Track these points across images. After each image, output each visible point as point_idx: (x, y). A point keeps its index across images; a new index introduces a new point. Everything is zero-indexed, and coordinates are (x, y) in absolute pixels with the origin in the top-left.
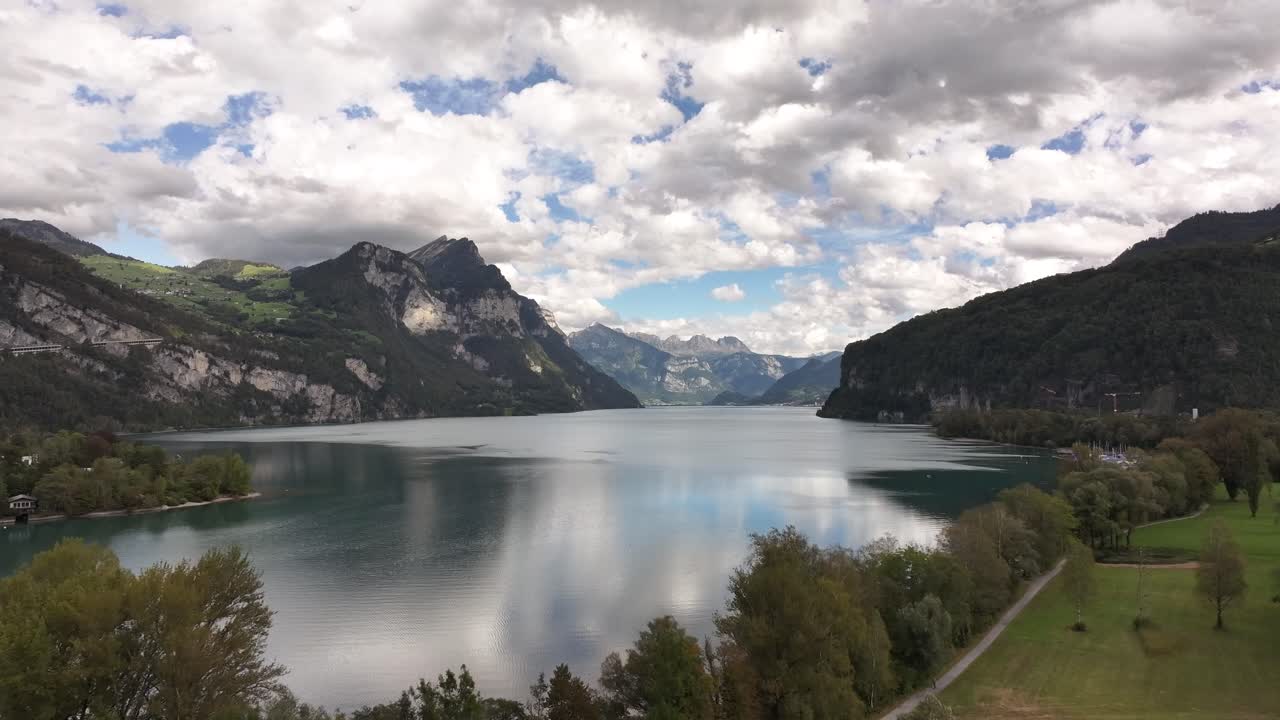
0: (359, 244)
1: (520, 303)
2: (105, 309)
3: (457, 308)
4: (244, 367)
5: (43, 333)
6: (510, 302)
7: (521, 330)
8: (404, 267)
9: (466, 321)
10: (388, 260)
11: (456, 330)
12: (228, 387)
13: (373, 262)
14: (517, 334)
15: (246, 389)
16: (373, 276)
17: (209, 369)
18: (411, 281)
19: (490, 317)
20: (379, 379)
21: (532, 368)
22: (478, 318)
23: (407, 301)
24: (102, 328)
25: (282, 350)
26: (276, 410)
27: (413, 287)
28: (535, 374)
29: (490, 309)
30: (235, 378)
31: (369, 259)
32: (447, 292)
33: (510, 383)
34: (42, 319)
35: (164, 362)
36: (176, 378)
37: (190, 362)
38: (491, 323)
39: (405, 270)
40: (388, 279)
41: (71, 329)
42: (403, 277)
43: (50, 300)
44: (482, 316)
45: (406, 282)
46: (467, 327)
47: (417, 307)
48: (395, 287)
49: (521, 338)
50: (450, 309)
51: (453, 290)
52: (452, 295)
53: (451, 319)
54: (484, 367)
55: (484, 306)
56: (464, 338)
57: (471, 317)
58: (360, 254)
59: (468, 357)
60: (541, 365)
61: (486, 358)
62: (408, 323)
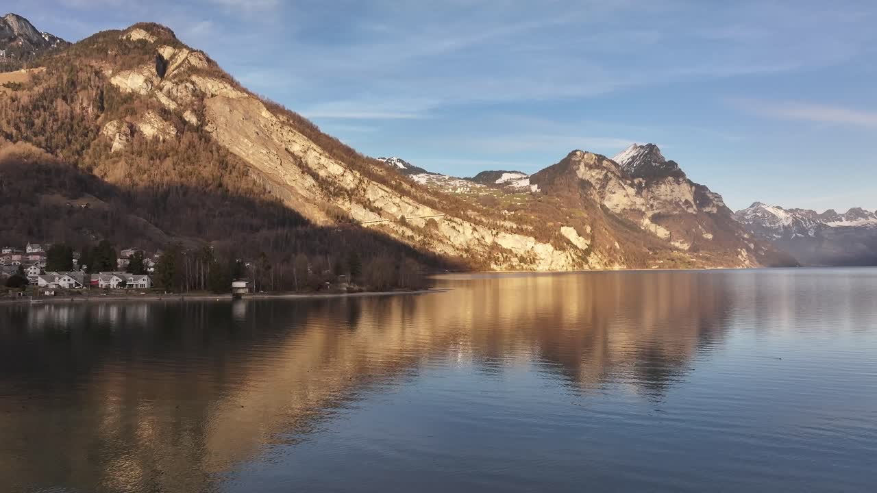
0: (573, 152)
1: (694, 188)
2: (415, 198)
3: (644, 192)
4: (494, 232)
5: (378, 211)
6: (685, 187)
7: (695, 207)
8: (604, 165)
9: (651, 202)
10: (593, 160)
11: (643, 209)
12: (484, 246)
13: (582, 164)
14: (690, 211)
15: (495, 247)
16: (582, 172)
17: (472, 233)
18: (609, 174)
19: (669, 198)
20: (586, 241)
21: (704, 236)
22: (658, 199)
23: (607, 189)
24: (410, 208)
25: (519, 220)
26: (515, 261)
27: (611, 179)
28: (707, 240)
29: (669, 191)
30: (489, 240)
31: (580, 161)
32: (636, 181)
33: (686, 247)
34: (378, 204)
35: (444, 228)
36: (452, 239)
37: (460, 228)
38: (670, 202)
39: (605, 168)
40: (593, 175)
41: (394, 210)
42: (604, 172)
43: (383, 192)
44: (663, 197)
45: (606, 175)
46: (652, 206)
47: (614, 193)
48: (599, 179)
49: (694, 213)
50: (638, 193)
51: (641, 179)
52: (640, 183)
53: (639, 201)
54: (666, 235)
55: (665, 190)
56: (650, 214)
57: (655, 198)
58: (573, 159)
59: (653, 228)
60: (712, 234)
61: (667, 228)
62: (608, 204)
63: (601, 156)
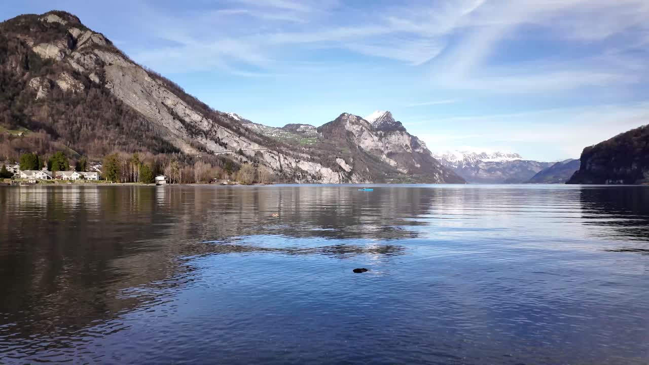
0: (343, 114)
1: (410, 138)
2: (248, 138)
3: (383, 139)
4: (297, 160)
5: (225, 145)
6: (406, 137)
7: (411, 149)
8: (361, 122)
9: (387, 145)
10: (355, 119)
11: (383, 149)
12: (291, 168)
13: (348, 122)
14: (408, 151)
15: (298, 169)
16: (348, 127)
17: (284, 161)
18: (363, 128)
19: (397, 143)
20: (350, 167)
21: (416, 165)
22: (391, 143)
23: (362, 137)
24: (245, 144)
25: (312, 154)
26: (309, 178)
27: (364, 131)
28: (417, 168)
29: (397, 139)
30: (294, 165)
31: (347, 119)
32: (379, 133)
33: (405, 171)
34: (224, 141)
35: (267, 157)
36: (271, 164)
37: (277, 158)
38: (397, 146)
39: (361, 124)
40: (355, 128)
41: (235, 145)
42: (361, 127)
43: (228, 133)
44: (393, 143)
45: (362, 128)
46: (387, 147)
47: (366, 139)
48: (357, 131)
49: (411, 152)
50: (380, 140)
51: (381, 132)
52: (381, 134)
53: (380, 144)
54: (395, 164)
55: (394, 138)
56: (386, 152)
57: (389, 143)
58: (343, 118)
59: (387, 160)
60: (420, 164)
61: (395, 160)
62: (362, 146)
63: (359, 117)
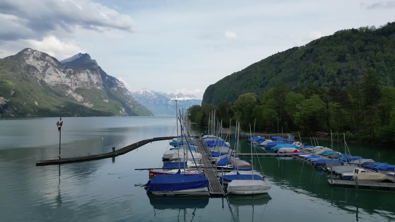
0: (26, 49)
3: (72, 76)
7: (102, 86)
8: (46, 59)
9: (76, 82)
10: (40, 55)
11: (70, 85)
13: (32, 56)
14: (99, 88)
16: (31, 61)
18: (49, 64)
19: (86, 81)
21: (104, 100)
22: (80, 80)
23: (47, 72)
27: (49, 67)
29: (86, 77)
31: (30, 54)
32: (68, 70)
33: (91, 105)
38: (87, 83)
39: (47, 60)
40: (39, 64)
42: (46, 63)
44: (82, 80)
45: (47, 65)
46: (76, 84)
47: (51, 75)
48: (42, 66)
49: (101, 89)
50: (67, 76)
51: (71, 69)
52: (70, 71)
53: (68, 80)
54: (82, 99)
55: (83, 76)
56: (74, 88)
57: (78, 80)
58: (25, 53)
59: (75, 95)
60: (109, 100)
61: (82, 96)
62: (46, 80)
63: (45, 53)
